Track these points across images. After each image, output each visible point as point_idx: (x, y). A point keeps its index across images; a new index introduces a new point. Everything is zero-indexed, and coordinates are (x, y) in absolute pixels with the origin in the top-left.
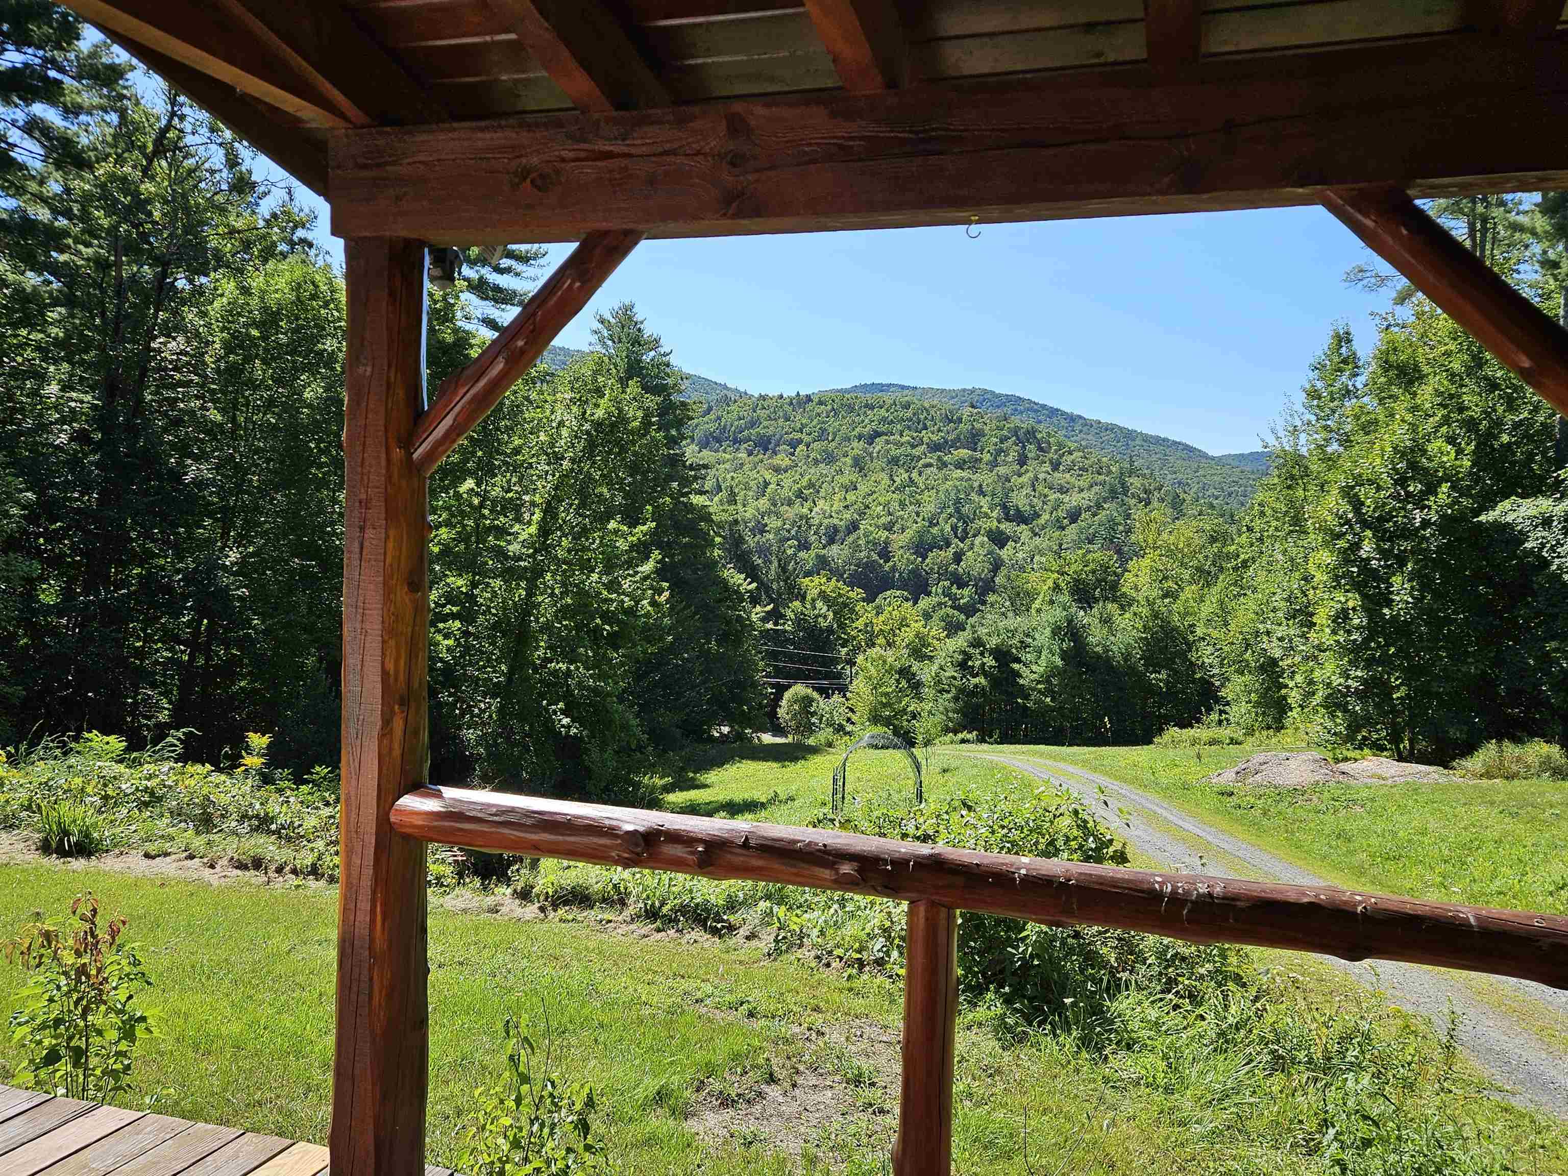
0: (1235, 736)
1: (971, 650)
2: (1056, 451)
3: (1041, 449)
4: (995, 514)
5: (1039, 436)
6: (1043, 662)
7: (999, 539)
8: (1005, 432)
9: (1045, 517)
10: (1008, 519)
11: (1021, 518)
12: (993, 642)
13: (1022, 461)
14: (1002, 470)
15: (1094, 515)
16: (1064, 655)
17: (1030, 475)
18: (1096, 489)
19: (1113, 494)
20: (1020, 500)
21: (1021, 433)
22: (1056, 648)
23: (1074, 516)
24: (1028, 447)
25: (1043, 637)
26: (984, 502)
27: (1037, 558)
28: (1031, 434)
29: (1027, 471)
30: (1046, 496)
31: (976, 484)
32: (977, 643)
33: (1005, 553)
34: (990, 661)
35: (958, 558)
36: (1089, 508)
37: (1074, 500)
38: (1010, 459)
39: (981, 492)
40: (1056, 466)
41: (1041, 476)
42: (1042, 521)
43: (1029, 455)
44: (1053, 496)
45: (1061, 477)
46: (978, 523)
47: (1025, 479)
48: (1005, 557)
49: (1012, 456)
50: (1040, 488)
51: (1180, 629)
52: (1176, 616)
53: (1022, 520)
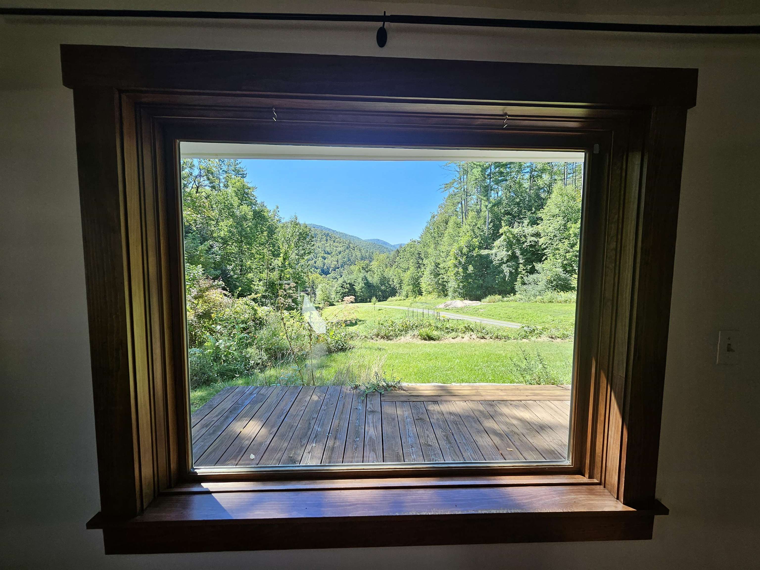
2: (334, 238)
4: (322, 252)
5: (330, 235)
6: (360, 285)
7: (324, 258)
8: (322, 234)
9: (334, 253)
11: (328, 253)
12: (349, 281)
13: (327, 240)
14: (323, 242)
15: (344, 252)
16: (365, 284)
18: (344, 247)
19: (347, 248)
20: (328, 249)
21: (326, 234)
22: (363, 282)
23: (340, 253)
24: (328, 237)
25: (360, 280)
26: (320, 249)
27: (333, 262)
28: (328, 234)
31: (317, 246)
33: (326, 261)
34: (348, 286)
35: (315, 263)
36: (343, 251)
37: (339, 249)
38: (324, 240)
39: (319, 247)
40: (334, 242)
41: (331, 244)
42: (333, 254)
44: (335, 248)
45: (335, 244)
46: (319, 255)
47: (328, 244)
48: (326, 262)
49: (325, 239)
50: (332, 247)
51: (387, 277)
52: (385, 274)
53: (329, 254)
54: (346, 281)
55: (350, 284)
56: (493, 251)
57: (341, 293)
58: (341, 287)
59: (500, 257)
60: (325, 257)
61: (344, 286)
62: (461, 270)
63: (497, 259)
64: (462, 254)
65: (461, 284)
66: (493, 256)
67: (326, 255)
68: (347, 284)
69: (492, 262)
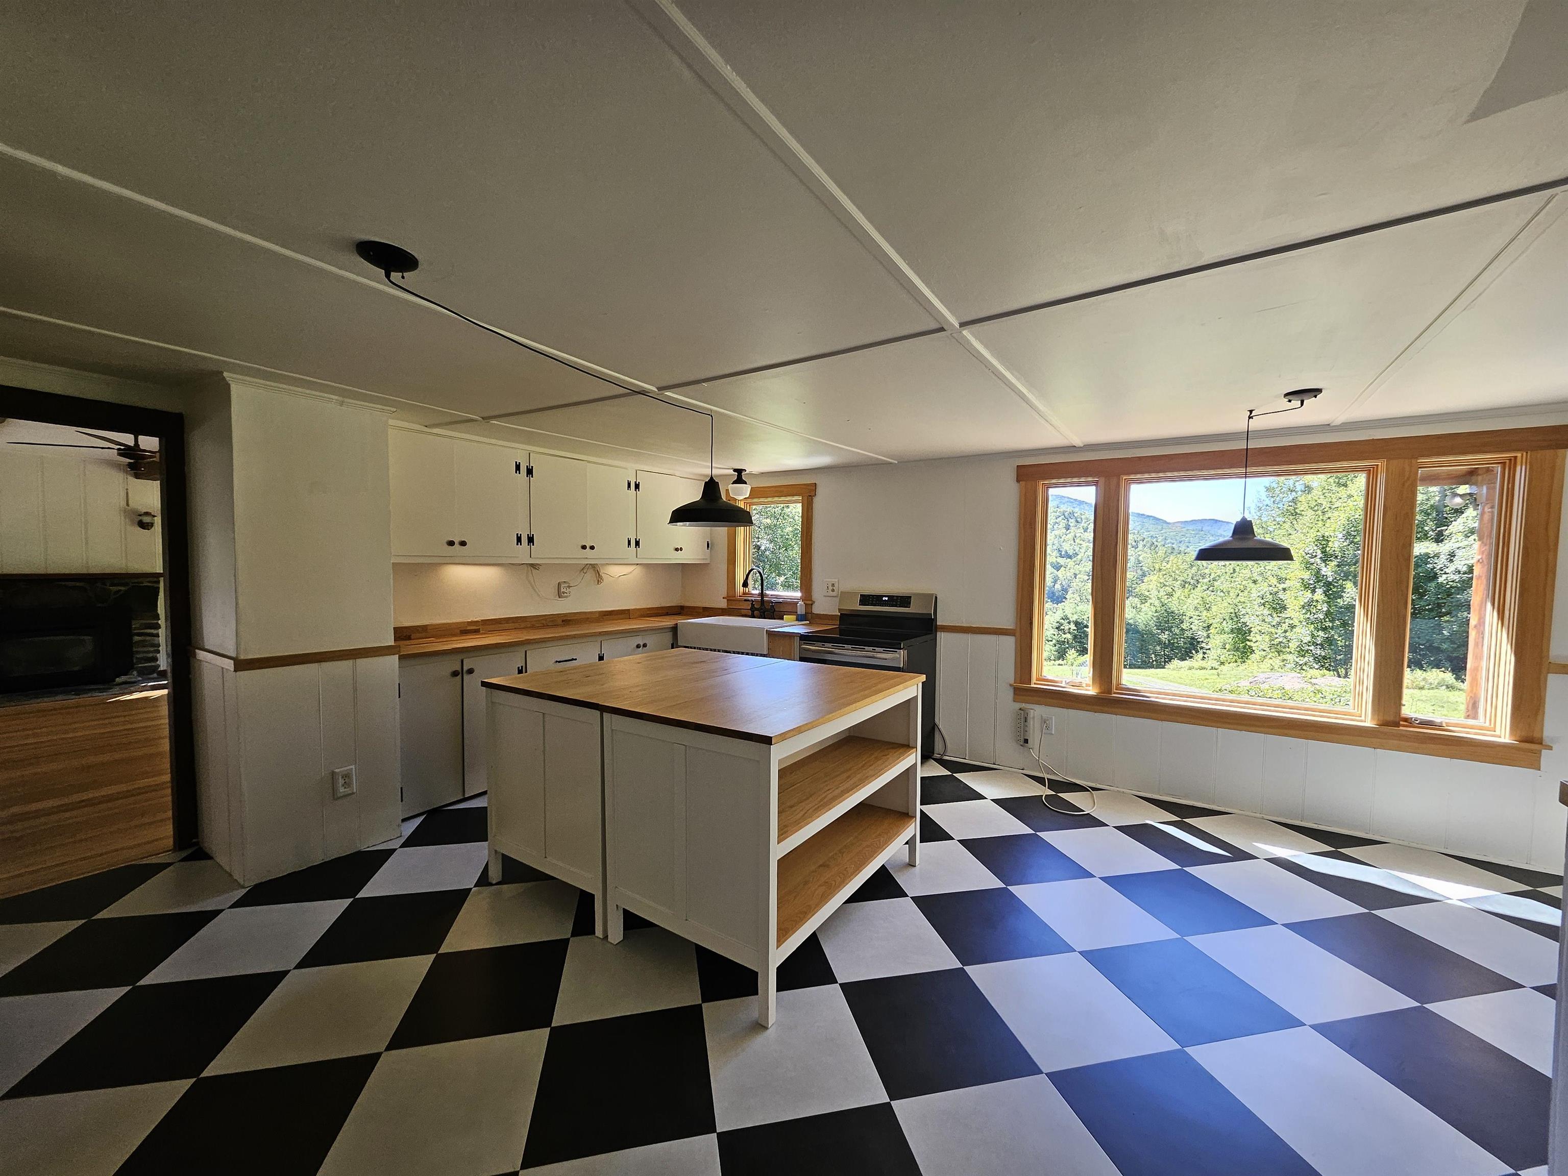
0: (1213, 665)
1: (1062, 621)
2: (1085, 522)
3: (1077, 522)
5: (1076, 515)
7: (1058, 567)
8: (1058, 514)
9: (1081, 555)
10: (1061, 556)
12: (1075, 618)
13: (1068, 528)
14: (1057, 532)
17: (1073, 534)
20: (1068, 547)
21: (1066, 514)
24: (1070, 520)
27: (1077, 575)
28: (1072, 514)
29: (1070, 533)
30: (1081, 545)
32: (1065, 618)
33: (1060, 573)
34: (1073, 627)
41: (1078, 535)
42: (1079, 557)
43: (1071, 525)
47: (1069, 537)
48: (1060, 576)
49: (1062, 525)
50: (1077, 541)
51: (1176, 612)
52: (1174, 605)
53: (1070, 557)
54: (1069, 616)
55: (1077, 623)
56: (1444, 548)
57: (1054, 641)
58: (1057, 628)
59: (1463, 563)
60: (1058, 563)
61: (1062, 627)
62: (1319, 595)
63: (1451, 568)
64: (1326, 557)
65: (1321, 633)
66: (1443, 560)
67: (1062, 561)
68: (1069, 623)
69: (1435, 577)
